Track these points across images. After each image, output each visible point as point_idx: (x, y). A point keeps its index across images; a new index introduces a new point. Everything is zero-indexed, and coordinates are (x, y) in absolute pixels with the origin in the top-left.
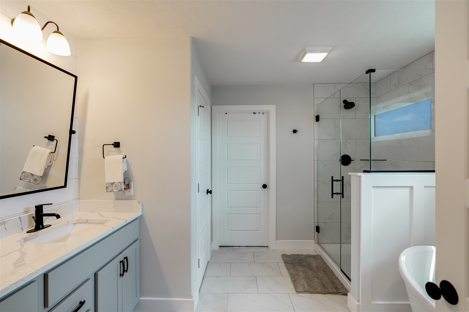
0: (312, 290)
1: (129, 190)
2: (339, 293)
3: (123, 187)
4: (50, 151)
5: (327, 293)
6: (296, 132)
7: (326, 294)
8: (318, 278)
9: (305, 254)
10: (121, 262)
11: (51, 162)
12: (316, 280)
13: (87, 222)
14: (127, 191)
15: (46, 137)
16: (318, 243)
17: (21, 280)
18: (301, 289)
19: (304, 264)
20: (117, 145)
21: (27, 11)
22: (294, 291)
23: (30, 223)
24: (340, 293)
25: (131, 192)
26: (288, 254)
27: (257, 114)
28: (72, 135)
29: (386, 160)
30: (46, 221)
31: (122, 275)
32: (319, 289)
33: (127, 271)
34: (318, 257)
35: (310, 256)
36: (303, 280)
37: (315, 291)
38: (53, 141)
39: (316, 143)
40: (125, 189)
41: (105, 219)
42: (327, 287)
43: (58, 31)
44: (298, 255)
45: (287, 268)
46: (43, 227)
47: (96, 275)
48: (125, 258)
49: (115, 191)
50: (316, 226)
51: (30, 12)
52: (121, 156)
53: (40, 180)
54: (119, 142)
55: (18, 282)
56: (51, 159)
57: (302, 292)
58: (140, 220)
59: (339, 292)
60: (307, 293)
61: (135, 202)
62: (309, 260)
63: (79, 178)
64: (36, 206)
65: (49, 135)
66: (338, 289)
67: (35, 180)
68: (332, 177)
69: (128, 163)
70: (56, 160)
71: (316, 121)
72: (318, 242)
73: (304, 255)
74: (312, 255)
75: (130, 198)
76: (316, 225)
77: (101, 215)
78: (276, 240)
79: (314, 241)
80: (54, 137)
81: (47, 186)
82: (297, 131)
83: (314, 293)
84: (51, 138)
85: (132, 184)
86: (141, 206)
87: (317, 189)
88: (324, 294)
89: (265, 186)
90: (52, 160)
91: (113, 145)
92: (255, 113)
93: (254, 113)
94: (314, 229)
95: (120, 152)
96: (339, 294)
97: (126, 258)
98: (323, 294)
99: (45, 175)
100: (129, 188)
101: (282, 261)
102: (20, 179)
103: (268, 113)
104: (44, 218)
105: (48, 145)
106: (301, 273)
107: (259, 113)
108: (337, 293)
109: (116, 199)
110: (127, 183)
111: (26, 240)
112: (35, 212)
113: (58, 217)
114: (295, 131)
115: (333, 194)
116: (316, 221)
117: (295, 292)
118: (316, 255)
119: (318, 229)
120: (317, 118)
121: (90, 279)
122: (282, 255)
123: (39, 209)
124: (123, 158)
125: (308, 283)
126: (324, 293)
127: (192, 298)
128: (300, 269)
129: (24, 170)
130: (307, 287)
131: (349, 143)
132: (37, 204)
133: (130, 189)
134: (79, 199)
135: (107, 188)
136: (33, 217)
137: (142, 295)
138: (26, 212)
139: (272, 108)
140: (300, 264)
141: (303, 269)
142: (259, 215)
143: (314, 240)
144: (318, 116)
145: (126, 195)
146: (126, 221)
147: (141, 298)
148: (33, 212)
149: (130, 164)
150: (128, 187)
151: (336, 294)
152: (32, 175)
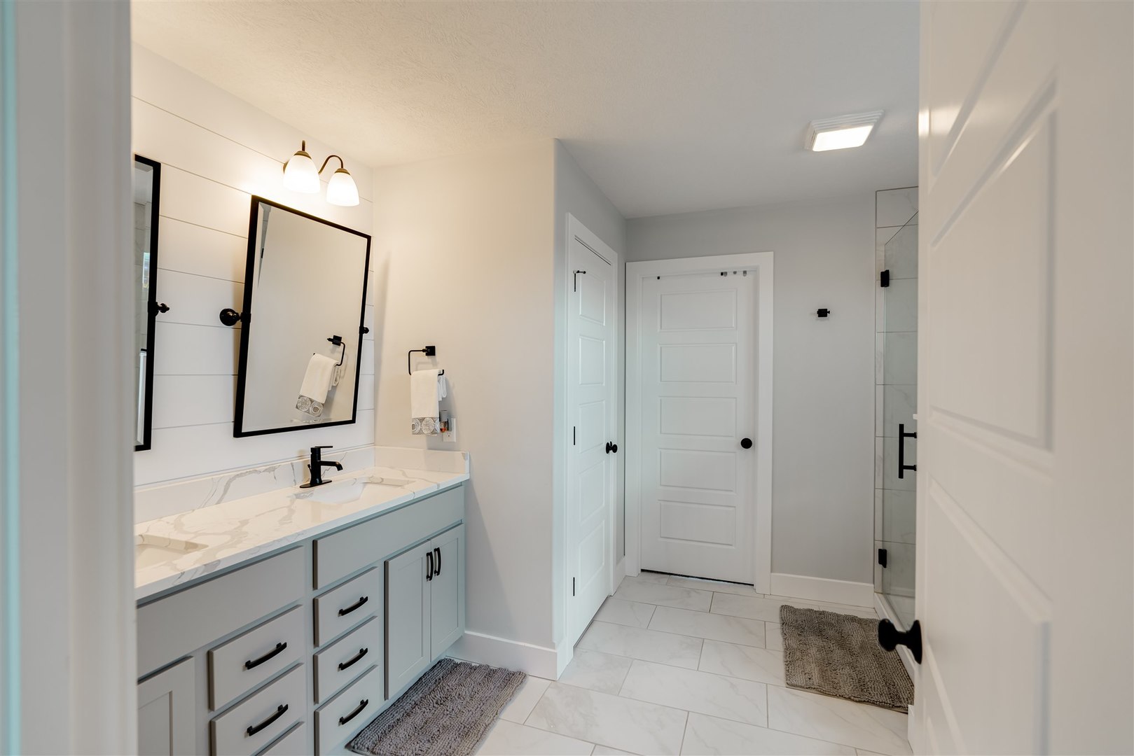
0: (829, 688)
1: (449, 432)
2: (898, 707)
3: (438, 426)
4: (335, 362)
5: (864, 701)
6: (826, 316)
7: (860, 702)
8: (854, 668)
9: (842, 613)
10: (428, 554)
11: (336, 380)
12: (847, 670)
13: (381, 482)
14: (446, 433)
15: (329, 340)
16: (885, 593)
17: (285, 538)
18: (800, 679)
19: (831, 633)
20: (430, 351)
21: (301, 150)
22: (782, 682)
23: (305, 475)
24: (900, 707)
25: (452, 436)
26: (796, 606)
27: (730, 276)
28: (364, 335)
30: (326, 473)
31: (429, 578)
32: (847, 690)
33: (438, 573)
35: (853, 619)
36: (813, 665)
37: (832, 690)
38: (340, 345)
39: (881, 338)
40: (441, 430)
41: (407, 479)
42: (870, 689)
43: (342, 170)
44: (822, 613)
45: (784, 634)
46: (321, 483)
47: (386, 564)
48: (435, 550)
49: (426, 433)
50: (880, 550)
51: (306, 151)
52: (437, 371)
53: (321, 409)
54: (434, 347)
55: (281, 540)
56: (337, 375)
57: (801, 687)
58: (465, 487)
59: (899, 704)
60: (814, 691)
61: (458, 454)
62: (848, 628)
63: (375, 409)
64: (312, 449)
65: (334, 336)
66: (899, 698)
67: (316, 409)
68: (901, 427)
69: (447, 381)
70: (343, 377)
71: (882, 286)
72: (883, 589)
73: (838, 616)
74: (860, 619)
75: (450, 448)
76: (879, 546)
77: (404, 474)
78: (772, 572)
79: (873, 585)
80: (340, 339)
81: (330, 419)
82: (829, 312)
83: (829, 695)
84: (336, 340)
85: (454, 423)
86: (467, 462)
87: (882, 456)
88: (856, 701)
89: (746, 443)
90: (338, 378)
91: (423, 351)
92: (726, 273)
93: (722, 274)
94: (872, 557)
95: (435, 364)
96: (896, 709)
97: (437, 550)
98: (853, 700)
99: (328, 403)
100: (448, 430)
101: (777, 620)
102: (297, 407)
103: (756, 270)
104: (323, 468)
105: (333, 351)
106: (813, 651)
107: (735, 273)
108: (892, 707)
109: (430, 449)
110: (444, 419)
111: (298, 496)
112: (310, 459)
113: (339, 467)
114: (823, 313)
115: (902, 467)
116: (879, 536)
117: (785, 685)
119: (883, 557)
120: (885, 279)
121: (376, 567)
122: (782, 606)
123: (316, 452)
124: (439, 375)
125: (823, 673)
126: (857, 699)
127: (554, 648)
128: (815, 641)
129: (301, 393)
130: (816, 679)
132: (314, 447)
133: (451, 431)
134: (374, 444)
135: (413, 426)
136: (309, 466)
137: (468, 625)
138: (301, 457)
139: (764, 261)
140: (820, 633)
141: (821, 644)
142: (731, 509)
143: (874, 583)
144: (887, 272)
145: (444, 441)
146: (438, 485)
147: (466, 632)
148: (308, 459)
149: (451, 384)
150: (447, 426)
151: (889, 708)
152: (312, 401)
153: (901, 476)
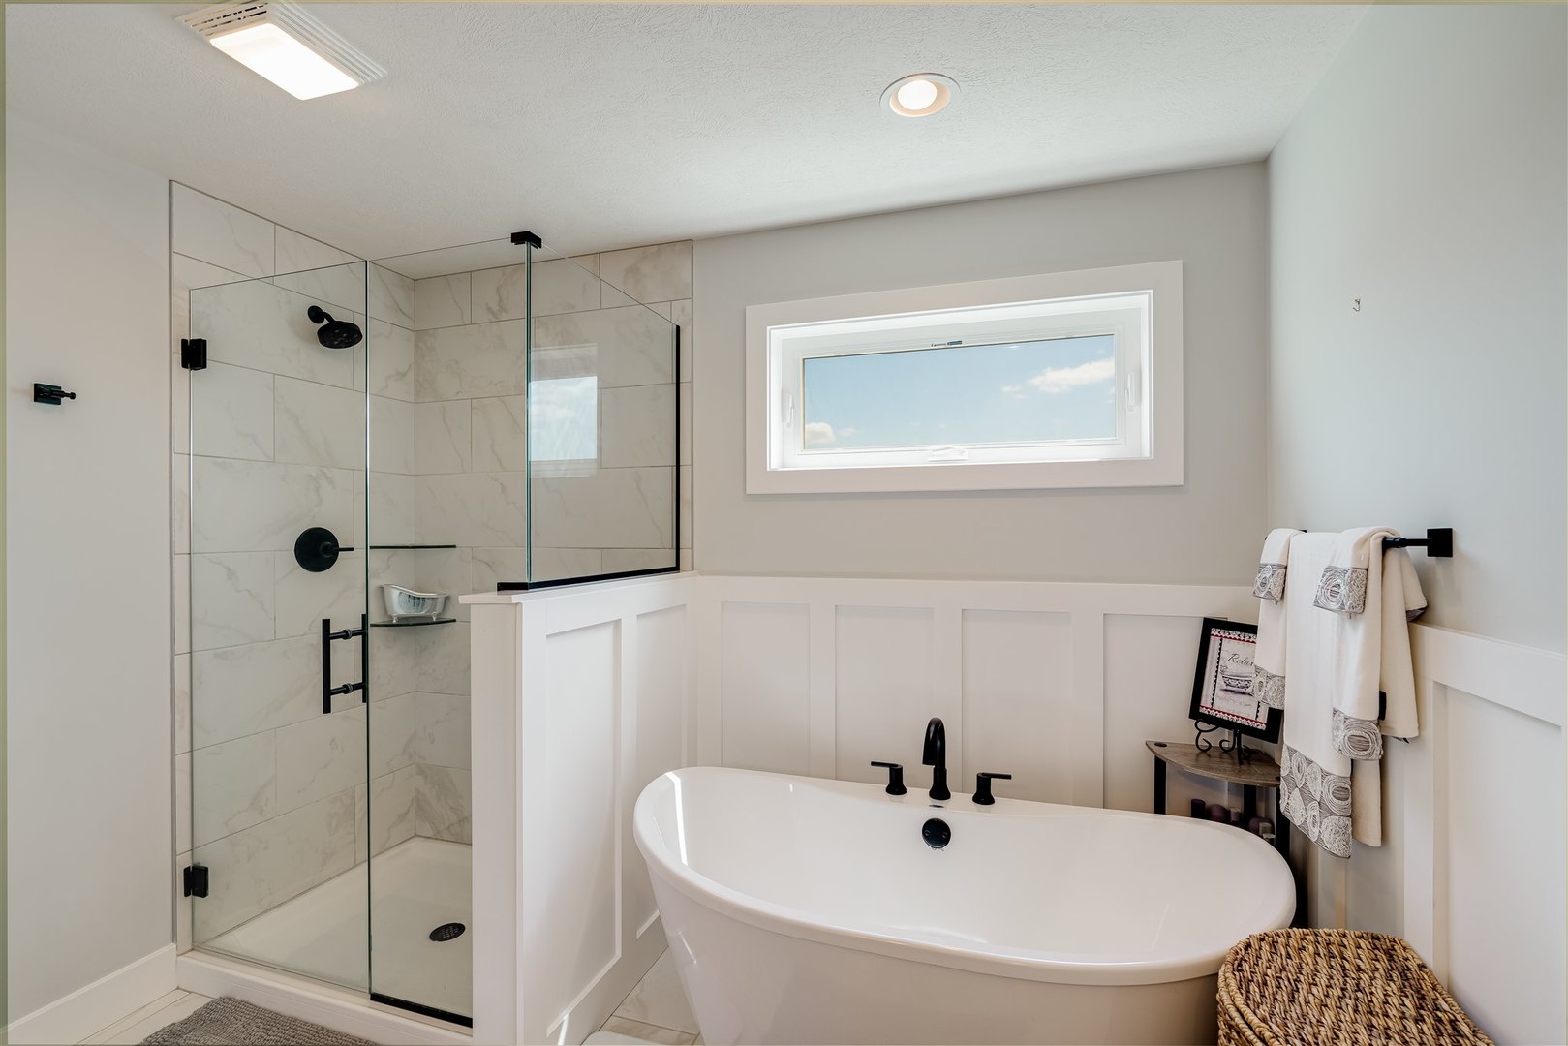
6: (58, 402)
16: (197, 946)
29: (454, 547)
34: (221, 1013)
50: (186, 870)
68: (326, 623)
71: (184, 365)
72: (193, 942)
76: (185, 862)
79: (172, 946)
87: (187, 690)
94: (174, 891)
114: (49, 395)
115: (328, 693)
116: (183, 844)
118: (207, 1007)
119: (196, 881)
120: (193, 355)
131: (331, 482)
143: (174, 941)
144: (201, 344)
153: (327, 709)
